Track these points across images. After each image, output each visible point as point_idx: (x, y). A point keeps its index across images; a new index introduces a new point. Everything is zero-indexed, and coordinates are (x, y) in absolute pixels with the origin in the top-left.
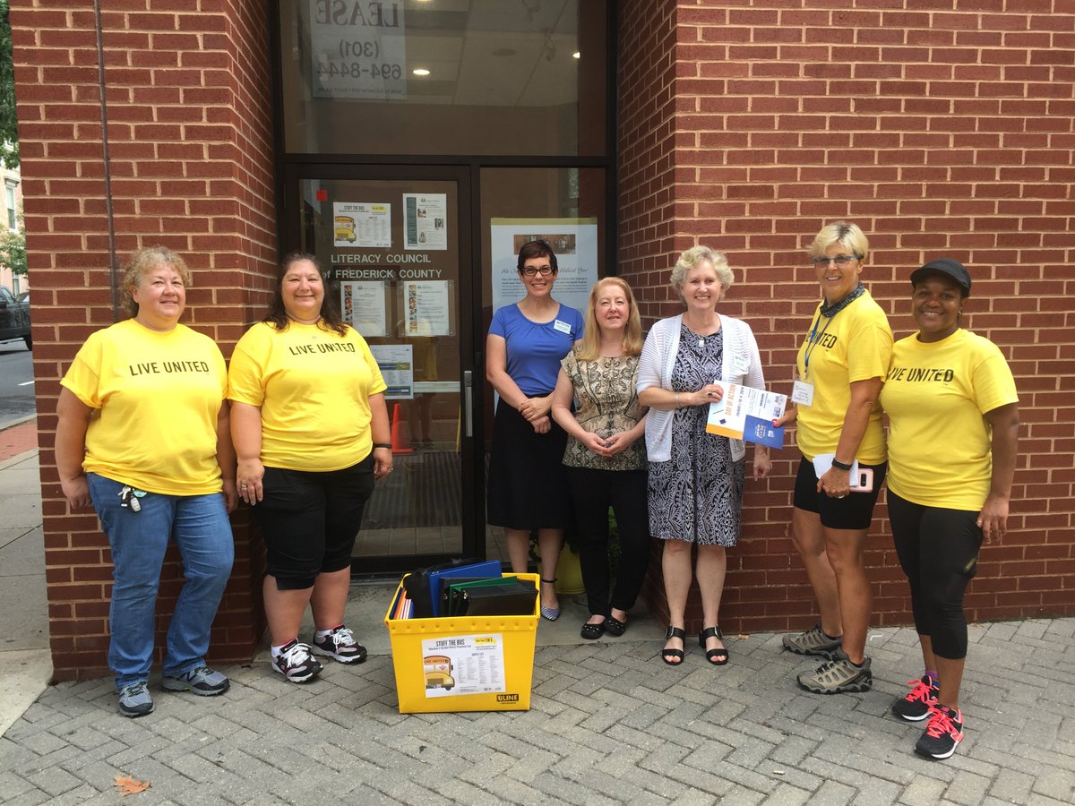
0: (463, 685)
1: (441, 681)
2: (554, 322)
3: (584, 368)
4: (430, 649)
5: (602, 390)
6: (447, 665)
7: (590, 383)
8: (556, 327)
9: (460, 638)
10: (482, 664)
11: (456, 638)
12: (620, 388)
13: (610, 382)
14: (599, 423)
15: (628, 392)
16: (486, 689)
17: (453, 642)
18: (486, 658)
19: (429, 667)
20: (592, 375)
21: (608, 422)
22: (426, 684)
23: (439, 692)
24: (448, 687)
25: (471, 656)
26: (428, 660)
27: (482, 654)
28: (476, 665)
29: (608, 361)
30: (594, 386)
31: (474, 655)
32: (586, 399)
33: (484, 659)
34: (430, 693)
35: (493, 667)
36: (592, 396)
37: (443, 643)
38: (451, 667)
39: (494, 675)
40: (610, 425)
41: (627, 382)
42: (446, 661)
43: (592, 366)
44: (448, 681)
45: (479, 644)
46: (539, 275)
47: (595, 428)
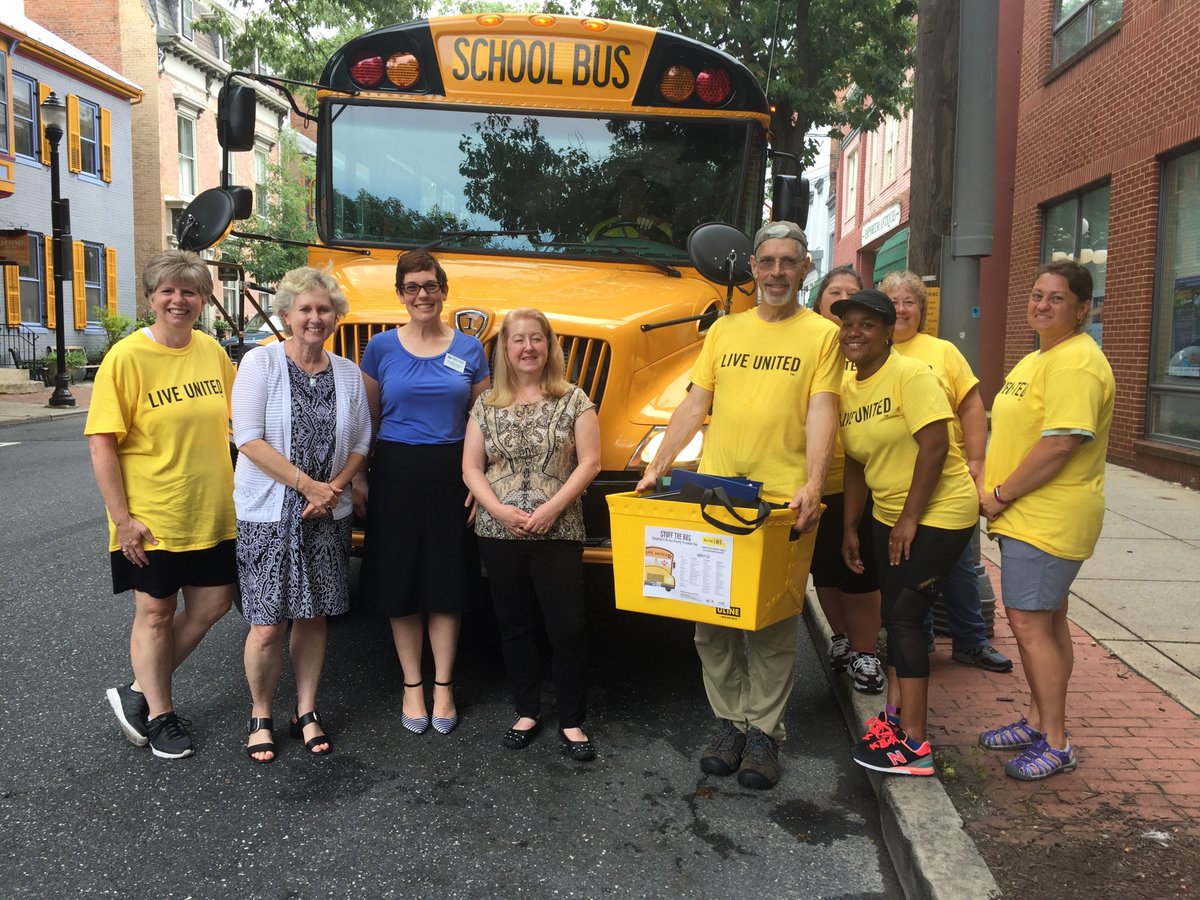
0: (683, 589)
1: (661, 578)
2: (444, 356)
3: (491, 416)
4: (654, 538)
5: (512, 442)
6: (669, 561)
7: (499, 434)
8: (446, 363)
9: (687, 532)
10: (707, 568)
11: (683, 532)
12: (535, 439)
13: (522, 433)
14: (512, 483)
15: (544, 444)
16: (708, 601)
17: (679, 536)
18: (713, 564)
19: (650, 559)
20: (500, 425)
21: (523, 482)
22: (645, 579)
23: (657, 591)
24: (669, 588)
25: (696, 556)
26: (650, 550)
27: (708, 557)
28: (700, 567)
29: (520, 409)
30: (503, 437)
31: (699, 555)
32: (496, 454)
33: (709, 564)
34: (648, 591)
35: (719, 575)
36: (502, 449)
37: (668, 534)
38: (674, 565)
39: (719, 586)
40: (526, 486)
41: (543, 432)
42: (669, 557)
43: (501, 414)
44: (668, 581)
45: (706, 544)
46: (422, 293)
47: (507, 490)
